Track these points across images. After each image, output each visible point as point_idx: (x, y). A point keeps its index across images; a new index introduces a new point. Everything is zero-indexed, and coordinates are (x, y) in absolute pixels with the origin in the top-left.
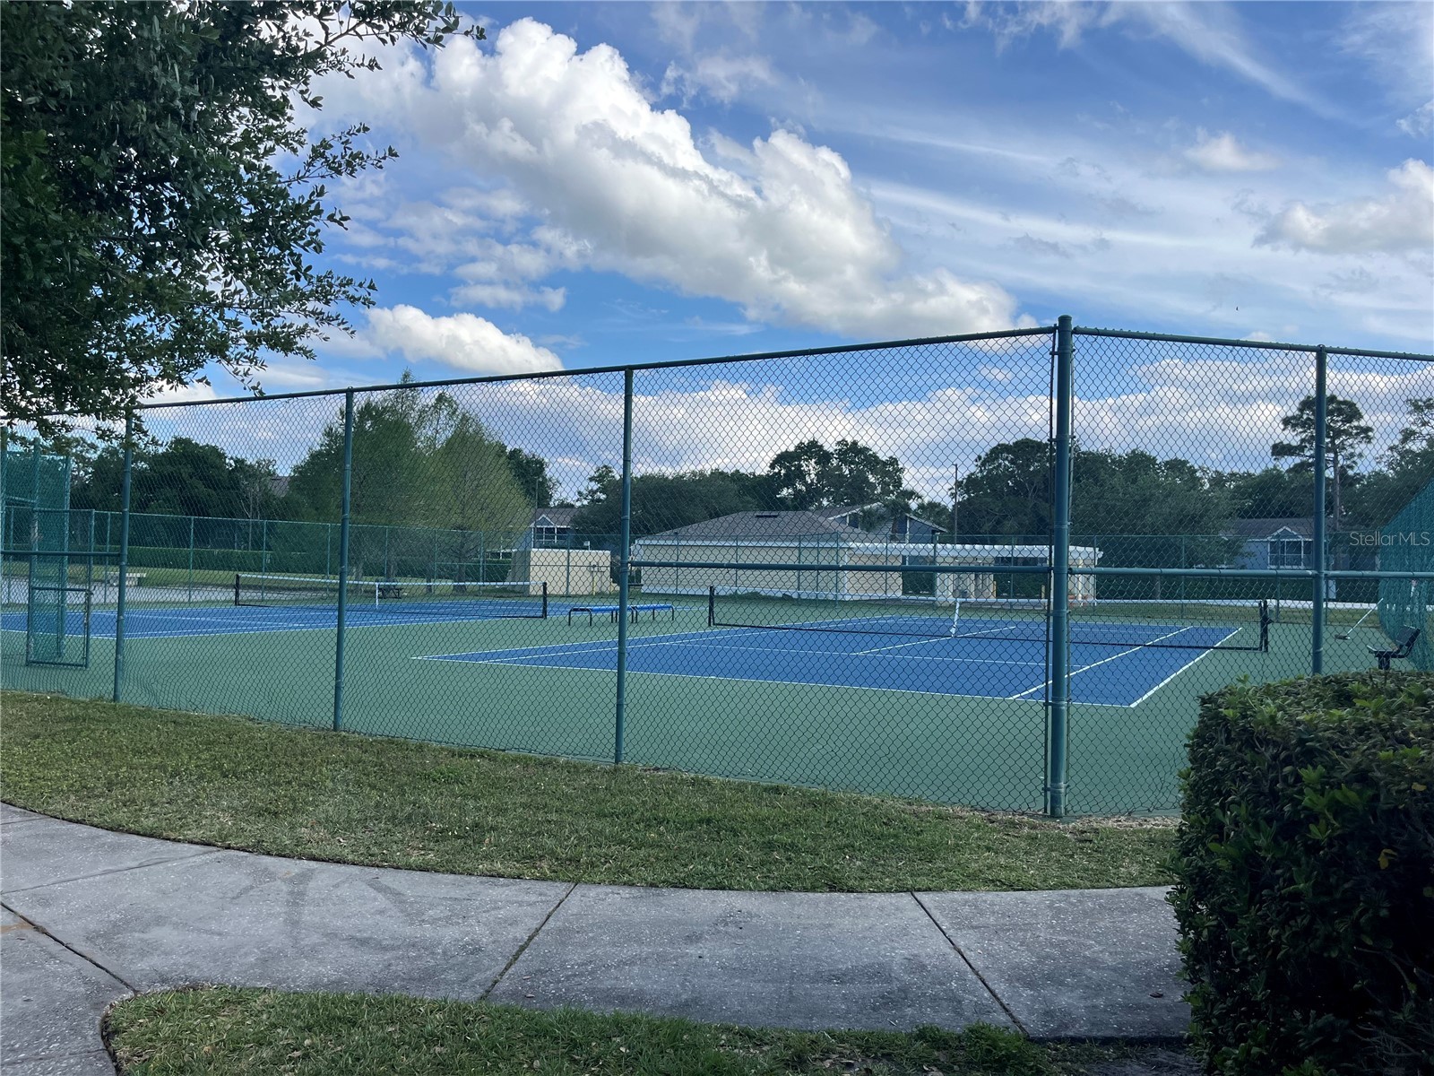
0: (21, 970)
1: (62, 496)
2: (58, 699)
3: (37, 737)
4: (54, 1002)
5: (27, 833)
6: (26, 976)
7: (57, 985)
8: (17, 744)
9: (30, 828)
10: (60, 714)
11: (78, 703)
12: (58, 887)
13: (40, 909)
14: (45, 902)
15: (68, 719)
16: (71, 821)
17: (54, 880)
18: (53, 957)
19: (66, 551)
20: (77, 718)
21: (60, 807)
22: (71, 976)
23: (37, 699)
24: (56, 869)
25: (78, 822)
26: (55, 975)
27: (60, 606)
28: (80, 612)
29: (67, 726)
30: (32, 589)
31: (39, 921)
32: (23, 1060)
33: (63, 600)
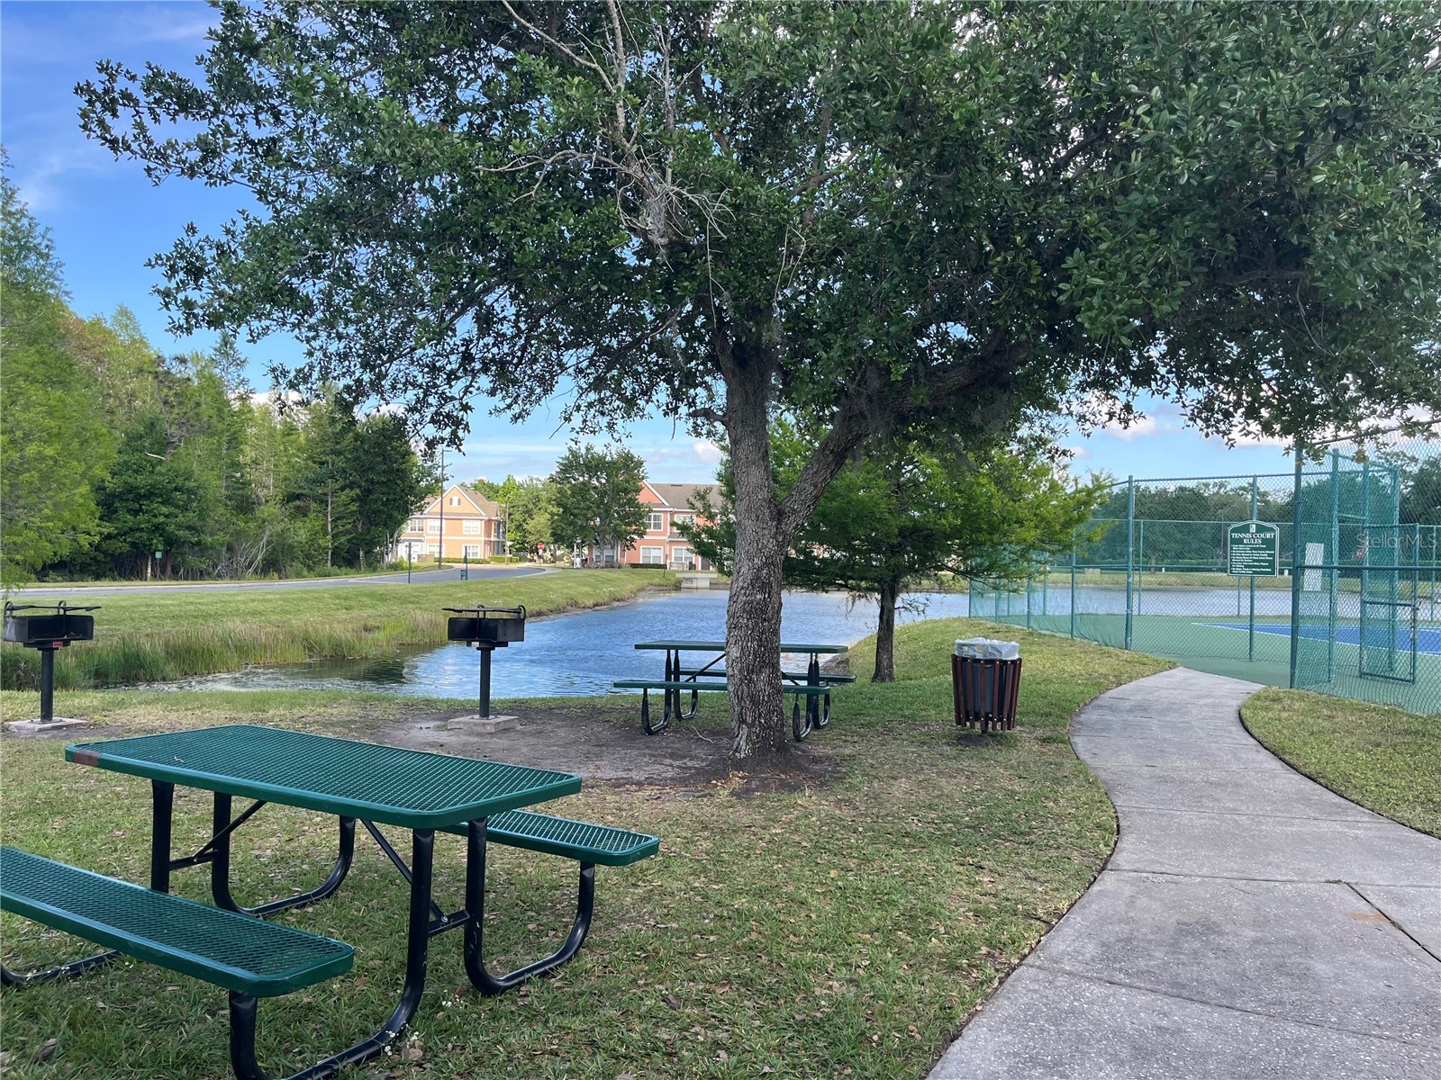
0: (1381, 957)
1: (1392, 510)
2: (1395, 712)
3: (1378, 745)
4: (1416, 995)
5: (1377, 834)
6: (1385, 964)
7: (1416, 981)
8: (1359, 750)
9: (1379, 829)
10: (1400, 726)
11: (1417, 718)
12: (1412, 891)
13: (1395, 907)
14: (1400, 901)
15: (1407, 732)
16: (1419, 830)
17: (1407, 883)
18: (1409, 953)
19: (1396, 566)
20: (1416, 733)
21: (1407, 815)
22: (1430, 977)
23: (1375, 709)
24: (1408, 873)
25: (1425, 833)
26: (1414, 971)
27: (1391, 620)
28: (1407, 627)
29: (1408, 739)
30: (1363, 603)
31: (1394, 917)
32: (1388, 1038)
33: (1394, 615)
